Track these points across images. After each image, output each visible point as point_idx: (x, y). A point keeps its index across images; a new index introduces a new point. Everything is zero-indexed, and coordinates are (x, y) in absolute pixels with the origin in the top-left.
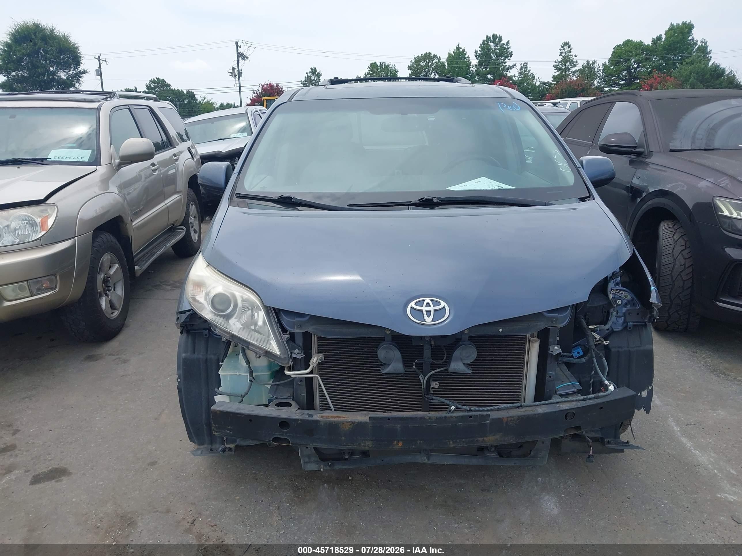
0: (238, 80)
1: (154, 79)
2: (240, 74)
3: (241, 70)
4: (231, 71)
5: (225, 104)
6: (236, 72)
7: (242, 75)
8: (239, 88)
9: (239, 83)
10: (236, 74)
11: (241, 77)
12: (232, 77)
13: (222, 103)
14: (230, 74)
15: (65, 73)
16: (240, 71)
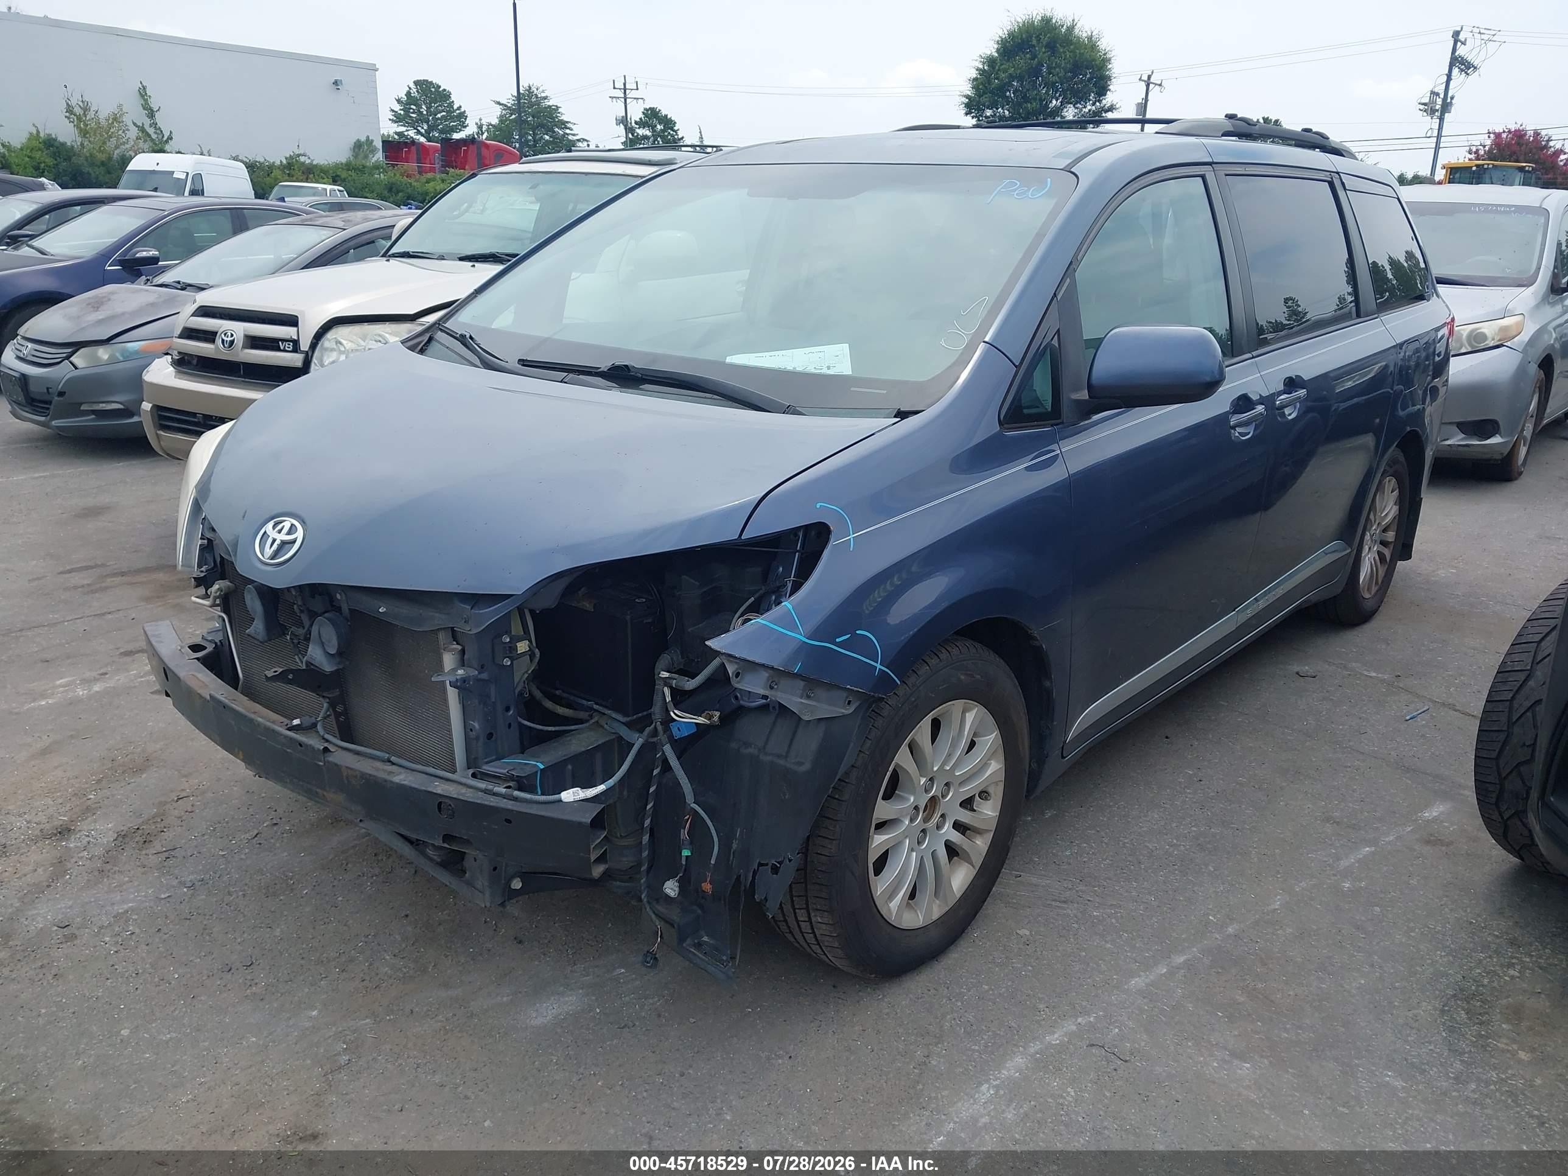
0: (1438, 120)
1: (1258, 120)
2: (1446, 107)
3: (1452, 98)
4: (1426, 100)
5: (1410, 176)
6: (1439, 101)
7: (1452, 111)
8: (1436, 139)
9: (1440, 128)
10: (1438, 107)
11: (1446, 115)
12: (1425, 114)
13: (1402, 174)
14: (1422, 107)
15: (1076, 111)
16: (1449, 100)
